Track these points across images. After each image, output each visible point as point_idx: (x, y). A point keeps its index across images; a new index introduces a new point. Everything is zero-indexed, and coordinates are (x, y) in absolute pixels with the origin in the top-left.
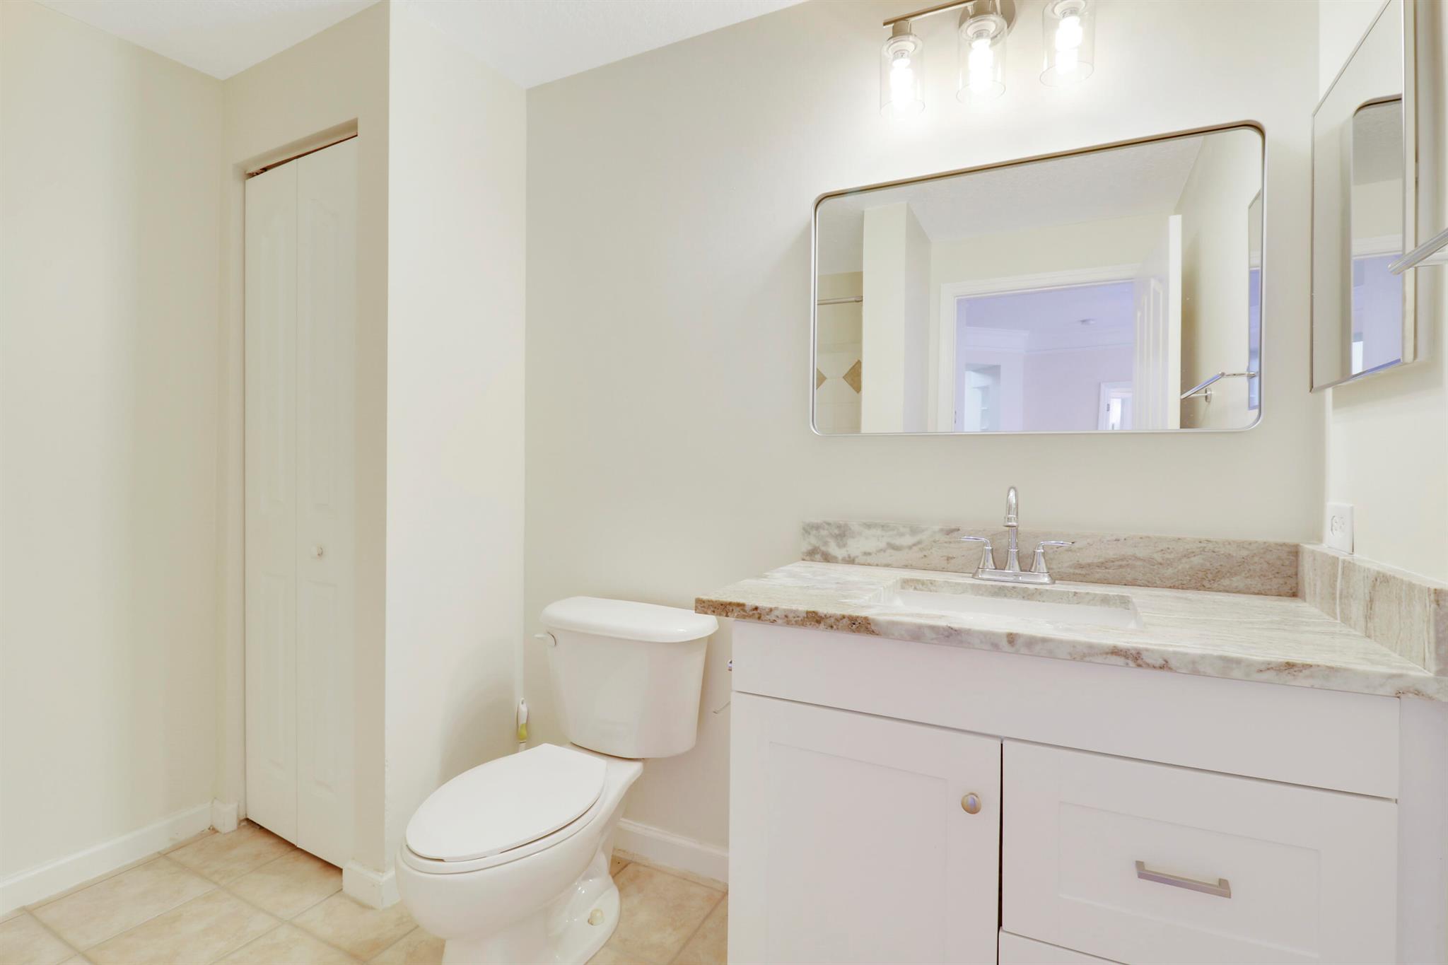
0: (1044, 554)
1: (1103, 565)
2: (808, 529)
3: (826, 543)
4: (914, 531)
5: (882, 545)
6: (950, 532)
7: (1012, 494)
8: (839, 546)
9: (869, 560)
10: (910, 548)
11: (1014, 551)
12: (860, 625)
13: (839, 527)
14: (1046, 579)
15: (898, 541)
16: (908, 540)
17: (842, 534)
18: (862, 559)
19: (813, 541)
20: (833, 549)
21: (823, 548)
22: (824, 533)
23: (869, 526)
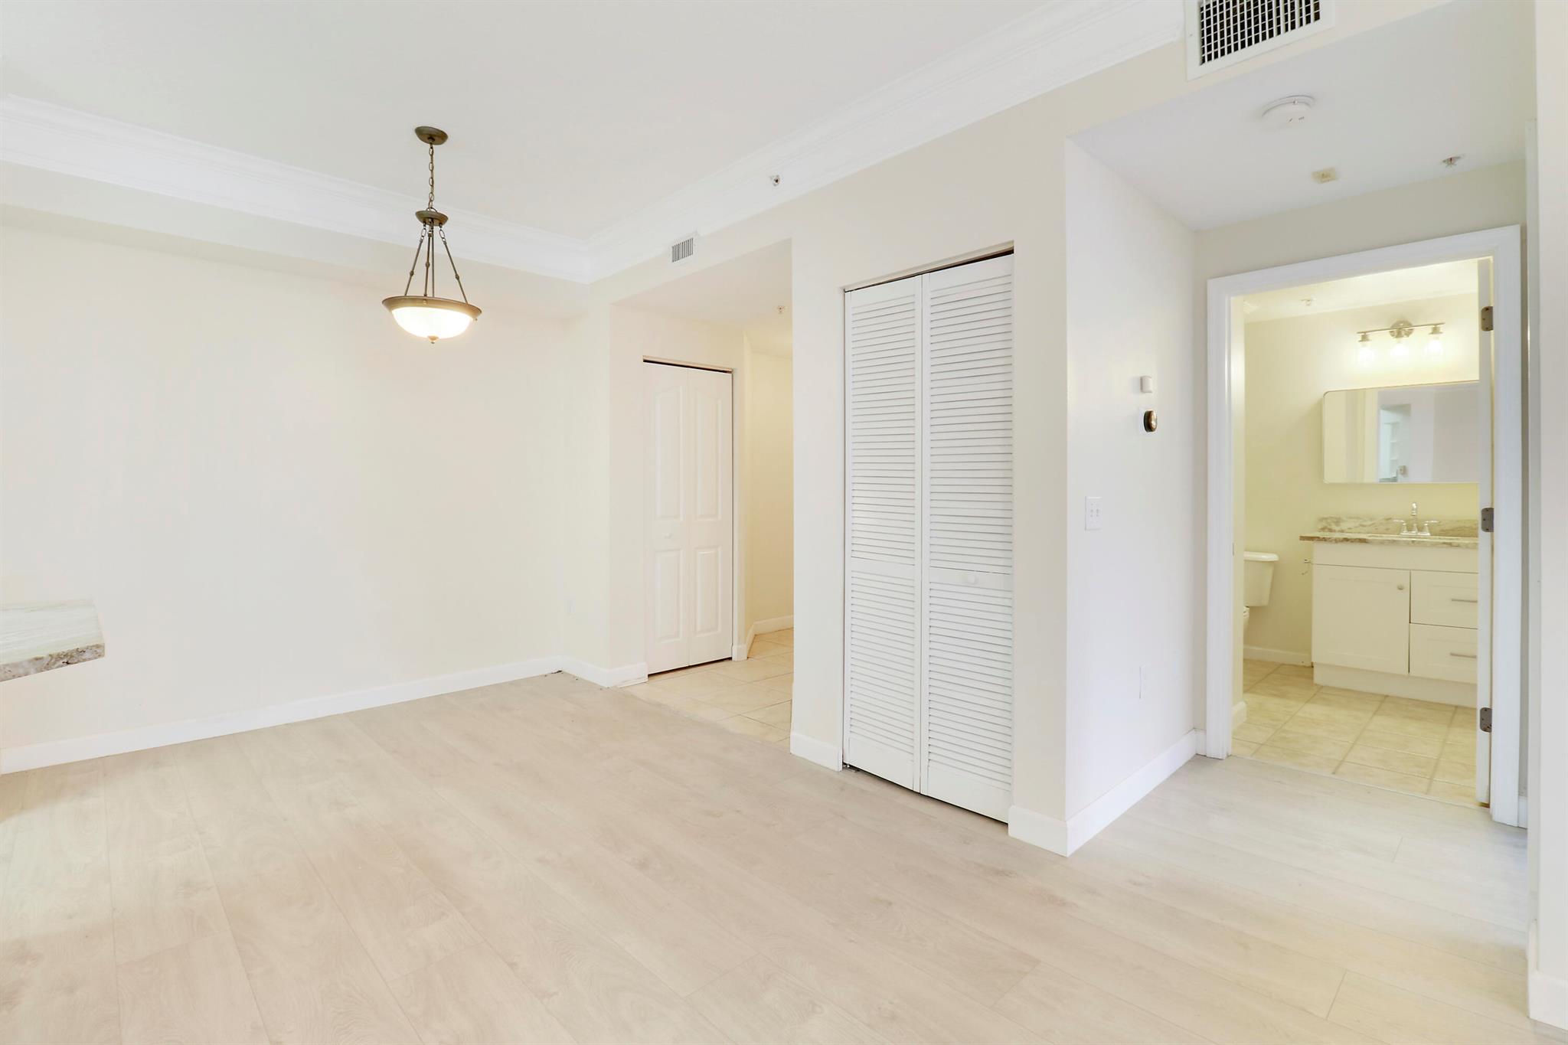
0: (1428, 526)
1: (1453, 530)
2: (1322, 519)
3: (1330, 525)
4: (1371, 519)
5: (1357, 524)
6: (1388, 519)
7: (1414, 505)
8: (1337, 526)
9: (1350, 531)
10: (1370, 526)
11: (1415, 525)
12: (1363, 541)
13: (1336, 518)
14: (1429, 534)
15: (1365, 523)
16: (1369, 523)
17: (1338, 521)
18: (1347, 531)
19: (1324, 524)
20: (1334, 527)
21: (1329, 527)
22: (1329, 521)
23: (1351, 518)
